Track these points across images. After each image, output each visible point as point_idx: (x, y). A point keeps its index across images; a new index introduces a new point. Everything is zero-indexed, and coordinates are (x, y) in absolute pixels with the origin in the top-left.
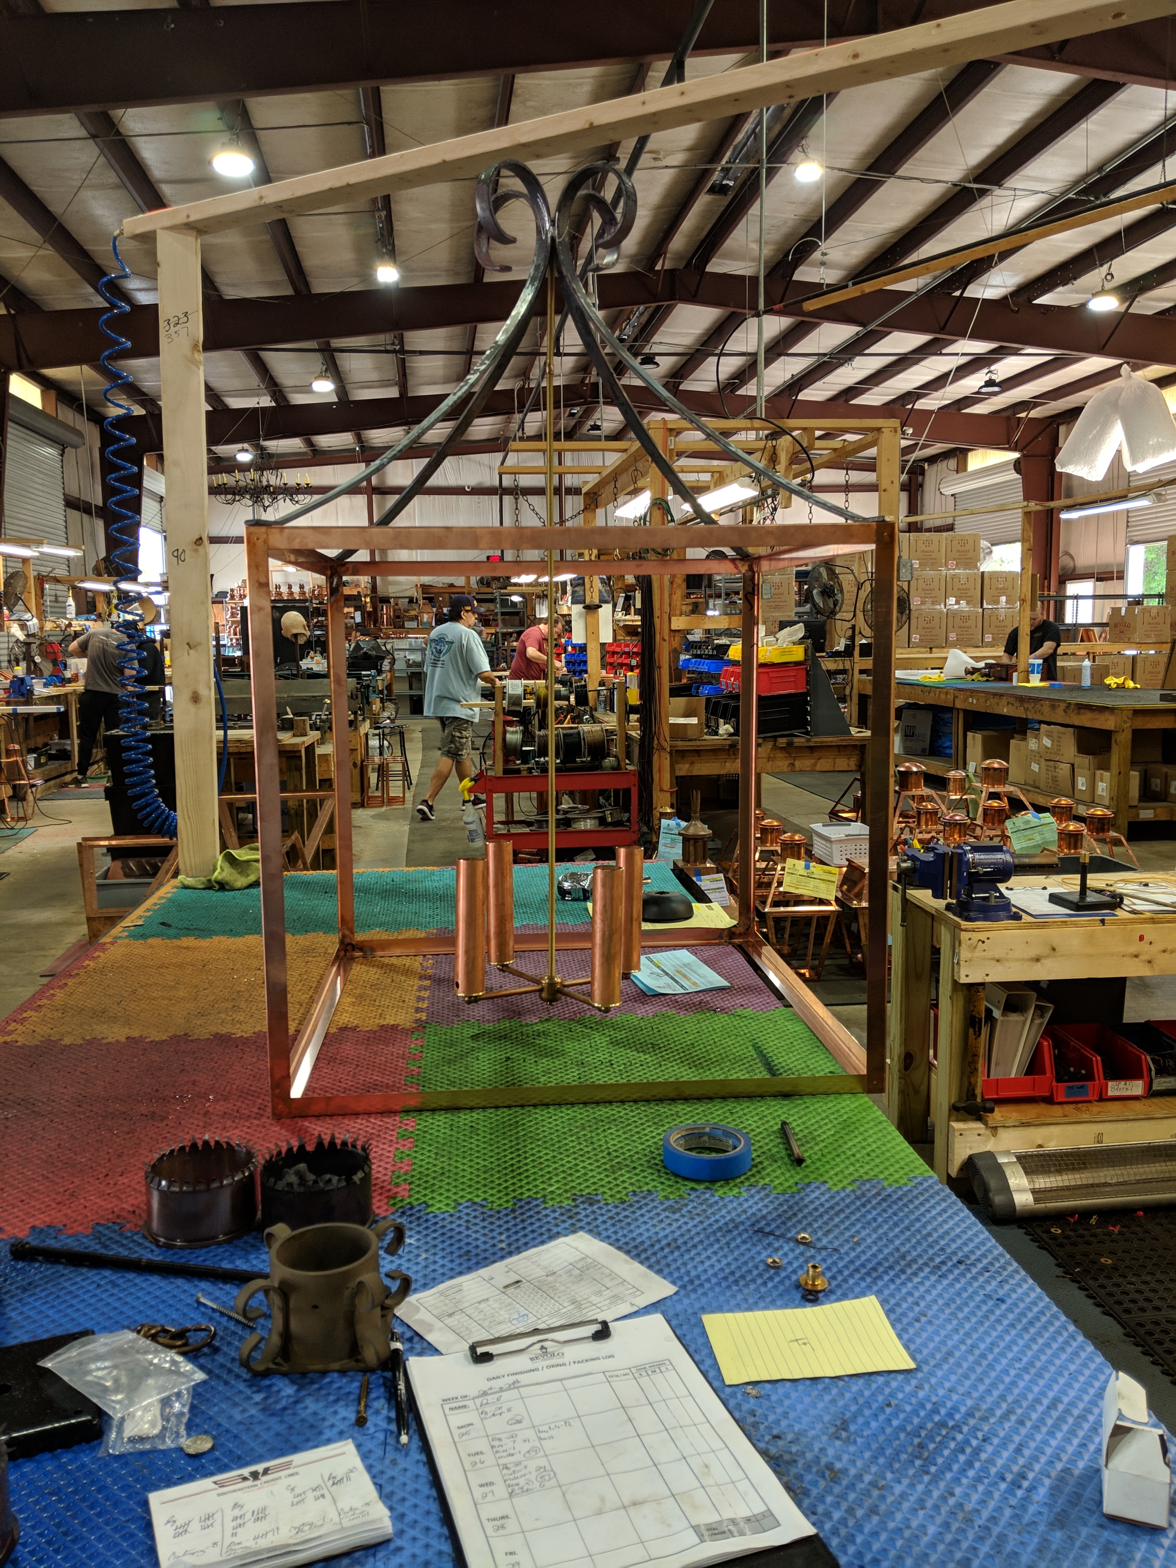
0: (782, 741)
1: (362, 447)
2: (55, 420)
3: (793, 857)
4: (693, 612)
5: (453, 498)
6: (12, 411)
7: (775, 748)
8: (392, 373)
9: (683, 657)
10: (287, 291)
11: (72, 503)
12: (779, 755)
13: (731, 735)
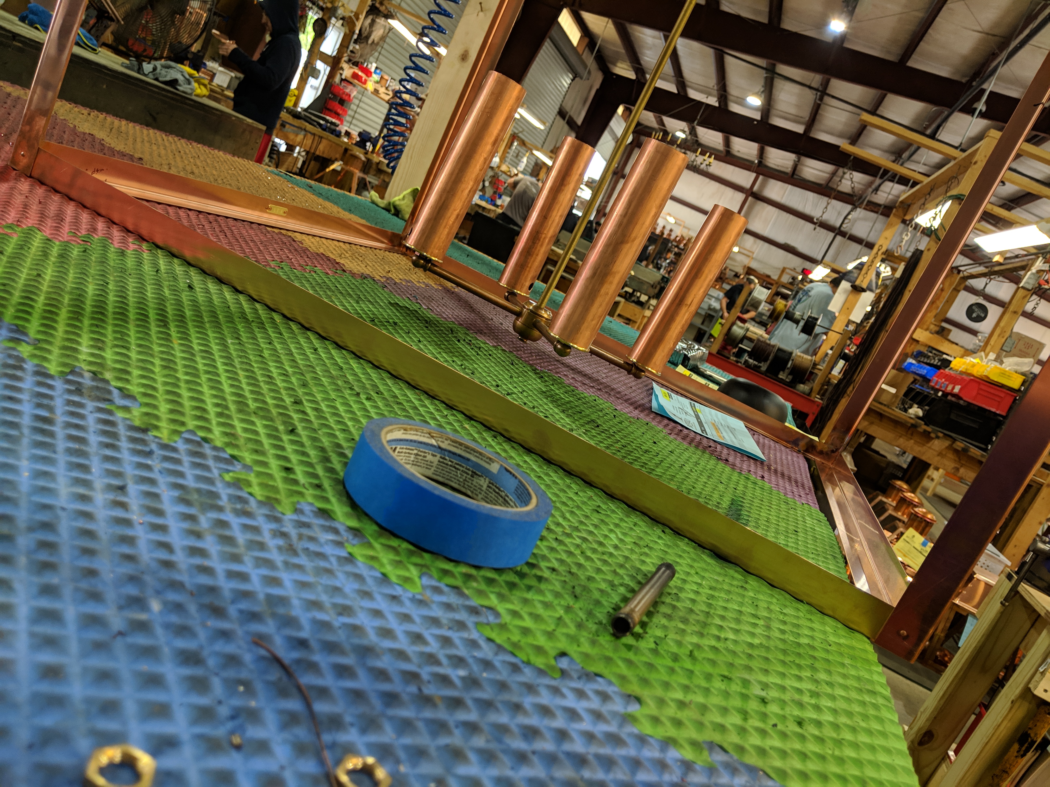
0: (959, 445)
1: (760, 163)
2: (579, 56)
3: (916, 529)
4: (937, 333)
5: (802, 222)
6: (554, 32)
7: (950, 447)
8: (806, 114)
9: (910, 360)
10: (764, 19)
11: (562, 113)
12: (950, 455)
13: (919, 418)
